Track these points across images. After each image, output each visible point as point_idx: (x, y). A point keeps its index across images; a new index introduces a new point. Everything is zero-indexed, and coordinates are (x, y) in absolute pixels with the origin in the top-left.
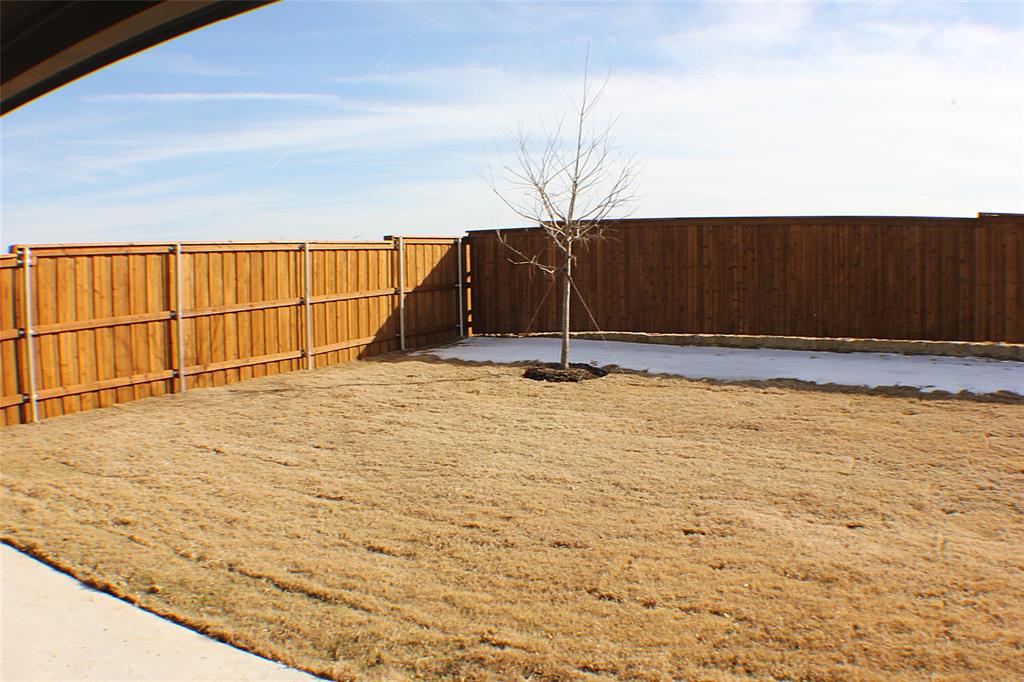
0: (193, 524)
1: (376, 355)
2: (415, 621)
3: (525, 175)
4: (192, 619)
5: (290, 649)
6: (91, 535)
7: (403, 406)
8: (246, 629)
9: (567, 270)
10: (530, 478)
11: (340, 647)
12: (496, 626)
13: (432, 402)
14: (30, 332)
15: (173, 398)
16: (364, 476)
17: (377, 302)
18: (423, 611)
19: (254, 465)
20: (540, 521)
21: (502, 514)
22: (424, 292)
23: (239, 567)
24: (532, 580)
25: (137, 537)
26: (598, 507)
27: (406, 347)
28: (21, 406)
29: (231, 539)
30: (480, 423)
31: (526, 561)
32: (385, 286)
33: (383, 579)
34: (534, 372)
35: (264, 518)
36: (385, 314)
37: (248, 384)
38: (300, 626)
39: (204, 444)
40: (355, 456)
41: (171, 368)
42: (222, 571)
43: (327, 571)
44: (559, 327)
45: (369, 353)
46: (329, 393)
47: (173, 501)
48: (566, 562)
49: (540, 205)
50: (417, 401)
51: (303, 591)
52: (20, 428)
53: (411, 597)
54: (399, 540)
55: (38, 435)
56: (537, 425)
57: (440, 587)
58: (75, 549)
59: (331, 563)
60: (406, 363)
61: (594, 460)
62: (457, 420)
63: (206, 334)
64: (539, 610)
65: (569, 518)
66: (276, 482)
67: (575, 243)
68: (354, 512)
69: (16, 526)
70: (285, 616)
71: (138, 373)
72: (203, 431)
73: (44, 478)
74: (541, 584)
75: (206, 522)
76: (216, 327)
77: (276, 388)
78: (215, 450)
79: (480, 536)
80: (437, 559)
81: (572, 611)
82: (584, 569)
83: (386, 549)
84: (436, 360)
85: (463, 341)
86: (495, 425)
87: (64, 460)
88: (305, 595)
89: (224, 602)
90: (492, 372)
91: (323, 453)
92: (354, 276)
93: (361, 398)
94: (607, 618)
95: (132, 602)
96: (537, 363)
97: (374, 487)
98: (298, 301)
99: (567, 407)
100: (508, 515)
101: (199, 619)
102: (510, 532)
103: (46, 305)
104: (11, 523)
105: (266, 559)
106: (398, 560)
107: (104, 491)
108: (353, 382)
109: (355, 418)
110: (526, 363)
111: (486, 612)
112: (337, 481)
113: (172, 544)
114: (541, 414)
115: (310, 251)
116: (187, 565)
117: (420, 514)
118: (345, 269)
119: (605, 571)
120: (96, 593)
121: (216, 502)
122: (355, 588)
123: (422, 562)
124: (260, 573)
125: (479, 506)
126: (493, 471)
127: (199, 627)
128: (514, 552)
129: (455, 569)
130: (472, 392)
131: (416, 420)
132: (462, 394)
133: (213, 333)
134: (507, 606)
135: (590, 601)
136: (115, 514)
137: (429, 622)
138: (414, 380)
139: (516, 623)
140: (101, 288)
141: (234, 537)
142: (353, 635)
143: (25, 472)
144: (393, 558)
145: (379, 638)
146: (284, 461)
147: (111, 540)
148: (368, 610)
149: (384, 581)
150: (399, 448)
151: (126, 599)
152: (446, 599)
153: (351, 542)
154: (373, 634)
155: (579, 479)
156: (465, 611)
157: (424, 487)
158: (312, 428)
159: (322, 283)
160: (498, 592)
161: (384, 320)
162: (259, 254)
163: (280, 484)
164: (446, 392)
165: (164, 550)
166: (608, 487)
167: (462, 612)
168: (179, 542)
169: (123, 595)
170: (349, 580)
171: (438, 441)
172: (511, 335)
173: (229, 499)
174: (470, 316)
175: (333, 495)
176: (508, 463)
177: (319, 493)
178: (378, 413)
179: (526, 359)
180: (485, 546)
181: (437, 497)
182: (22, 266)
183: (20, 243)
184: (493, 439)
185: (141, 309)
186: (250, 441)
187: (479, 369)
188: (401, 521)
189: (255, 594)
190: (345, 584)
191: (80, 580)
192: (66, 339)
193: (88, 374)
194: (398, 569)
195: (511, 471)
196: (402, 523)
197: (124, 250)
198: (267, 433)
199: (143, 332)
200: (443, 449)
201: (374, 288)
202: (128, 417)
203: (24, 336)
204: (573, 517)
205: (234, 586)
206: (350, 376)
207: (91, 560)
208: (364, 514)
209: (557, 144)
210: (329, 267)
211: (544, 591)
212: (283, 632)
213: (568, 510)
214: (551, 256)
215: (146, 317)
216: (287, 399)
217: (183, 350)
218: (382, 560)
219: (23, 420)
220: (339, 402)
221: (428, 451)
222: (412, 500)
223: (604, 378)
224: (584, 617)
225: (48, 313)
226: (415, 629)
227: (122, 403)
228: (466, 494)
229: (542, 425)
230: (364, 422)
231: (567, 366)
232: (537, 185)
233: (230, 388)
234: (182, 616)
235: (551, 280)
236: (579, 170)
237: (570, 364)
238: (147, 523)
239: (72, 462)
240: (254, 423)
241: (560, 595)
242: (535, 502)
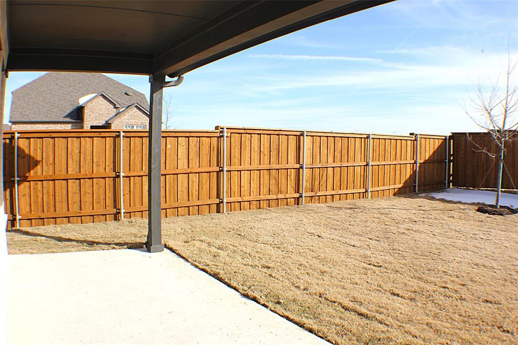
0: (303, 272)
1: (402, 194)
2: (410, 333)
3: (482, 105)
4: (297, 319)
5: (345, 340)
6: (250, 271)
7: (415, 221)
8: (324, 327)
9: (501, 156)
10: (476, 265)
11: (371, 342)
12: (450, 341)
13: (430, 221)
14: (225, 169)
15: (298, 208)
16: (393, 256)
17: (405, 167)
18: (415, 329)
19: (337, 245)
20: (480, 288)
21: (461, 282)
22: (429, 163)
23: (325, 296)
24: (472, 319)
25: (273, 275)
26: (508, 283)
27: (418, 191)
28: (218, 205)
29: (322, 281)
30: (453, 233)
31: (470, 308)
32: (410, 159)
33: (398, 310)
34: (482, 209)
35: (340, 272)
36: (409, 172)
37: (337, 203)
38: (352, 329)
39: (313, 232)
40: (389, 245)
41: (298, 192)
42: (316, 297)
43: (369, 303)
44: (496, 186)
45: (400, 193)
46: (378, 211)
47: (294, 259)
48: (489, 311)
49: (489, 121)
50: (422, 219)
51: (356, 312)
52: (216, 215)
53: (410, 321)
54: (408, 291)
55: (225, 219)
56: (482, 237)
57: (425, 317)
58: (240, 278)
59: (372, 299)
60: (418, 199)
61: (509, 258)
62: (442, 231)
63: (317, 177)
64: (473, 335)
65: (493, 288)
66: (348, 254)
67: (506, 142)
68: (386, 274)
69: (210, 263)
70: (345, 323)
71: (281, 194)
72: (312, 225)
73: (227, 241)
74: (476, 321)
75: (310, 271)
76: (323, 174)
77: (351, 207)
78: (318, 235)
79: (448, 293)
80: (425, 302)
81: (489, 337)
82: (497, 315)
83: (401, 295)
84: (433, 199)
85: (447, 190)
86: (461, 236)
87: (238, 233)
88: (356, 314)
89: (315, 313)
90: (461, 207)
91: (373, 242)
92: (394, 153)
93: (394, 216)
94: (505, 342)
95: (267, 307)
96: (483, 204)
97: (398, 262)
98: (365, 164)
99: (497, 228)
100: (463, 283)
101: (300, 319)
102: (464, 292)
103: (235, 156)
104: (207, 261)
105: (339, 293)
106: (406, 301)
107: (259, 250)
108: (390, 207)
109: (391, 226)
110: (478, 204)
111: (447, 333)
112: (379, 257)
113: (292, 281)
114: (484, 231)
115: (372, 138)
116: (298, 292)
117: (419, 278)
118: (390, 149)
119: (508, 318)
120: (249, 300)
121: (316, 262)
122: (382, 313)
123: (418, 304)
124: (335, 300)
125: (450, 277)
126: (458, 259)
127: (300, 324)
128: (465, 303)
129: (434, 309)
130: (451, 217)
131: (421, 229)
132: (445, 218)
133: (321, 177)
134: (457, 331)
135: (498, 332)
136: (263, 262)
137: (418, 335)
138: (422, 208)
139: (460, 340)
140: (264, 151)
141: (324, 280)
142: (378, 337)
143: (217, 237)
144: (403, 300)
145: (391, 340)
146: (352, 245)
147: (259, 275)
148: (388, 325)
149: (398, 311)
150: (412, 243)
151: (264, 305)
152: (427, 324)
153: (383, 289)
154: (389, 338)
155: (500, 268)
156: (437, 331)
157: (423, 265)
158: (368, 228)
159: (378, 155)
160: (454, 323)
161: (408, 176)
162: (347, 139)
163: (350, 256)
164: (437, 216)
165: (287, 283)
166: (514, 273)
167: (434, 331)
168: (295, 279)
169: (263, 303)
170: (380, 308)
171: (432, 241)
172: (471, 188)
173: (323, 261)
174: (451, 177)
175: (376, 264)
176: (466, 256)
177: (370, 263)
178: (402, 224)
179: (478, 202)
180: (450, 298)
181: (429, 270)
182: (223, 136)
183: (221, 125)
184: (460, 243)
185: (285, 162)
186: (336, 233)
187: (455, 205)
188: (410, 281)
189: (331, 310)
190: (378, 311)
191: (241, 293)
192: (245, 174)
193: (255, 192)
194: (405, 305)
195: (468, 260)
196: (410, 282)
197: (277, 133)
198: (345, 229)
199: (285, 174)
200: (434, 246)
201: (404, 160)
202: (274, 215)
203: (222, 171)
204: (496, 288)
205: (321, 305)
206: (389, 204)
207: (248, 284)
208: (392, 276)
209: (497, 89)
210: (382, 147)
211: (477, 325)
212: (343, 331)
213: (493, 284)
214: (493, 148)
215: (287, 166)
216: (357, 213)
217: (305, 183)
218: (398, 300)
219: (218, 211)
220: (383, 217)
221: (426, 246)
222: (416, 271)
223: (516, 215)
224: (494, 340)
225: (236, 160)
226: (410, 338)
227: (272, 207)
228: (444, 270)
229: (485, 237)
230: (396, 228)
231: (499, 207)
232: (487, 110)
233: (327, 205)
234: (292, 317)
235: (493, 161)
236: (508, 103)
237: (500, 206)
238: (280, 269)
239: (243, 234)
240: (339, 224)
241: (484, 328)
242: (478, 278)
